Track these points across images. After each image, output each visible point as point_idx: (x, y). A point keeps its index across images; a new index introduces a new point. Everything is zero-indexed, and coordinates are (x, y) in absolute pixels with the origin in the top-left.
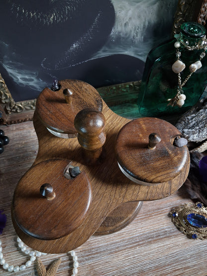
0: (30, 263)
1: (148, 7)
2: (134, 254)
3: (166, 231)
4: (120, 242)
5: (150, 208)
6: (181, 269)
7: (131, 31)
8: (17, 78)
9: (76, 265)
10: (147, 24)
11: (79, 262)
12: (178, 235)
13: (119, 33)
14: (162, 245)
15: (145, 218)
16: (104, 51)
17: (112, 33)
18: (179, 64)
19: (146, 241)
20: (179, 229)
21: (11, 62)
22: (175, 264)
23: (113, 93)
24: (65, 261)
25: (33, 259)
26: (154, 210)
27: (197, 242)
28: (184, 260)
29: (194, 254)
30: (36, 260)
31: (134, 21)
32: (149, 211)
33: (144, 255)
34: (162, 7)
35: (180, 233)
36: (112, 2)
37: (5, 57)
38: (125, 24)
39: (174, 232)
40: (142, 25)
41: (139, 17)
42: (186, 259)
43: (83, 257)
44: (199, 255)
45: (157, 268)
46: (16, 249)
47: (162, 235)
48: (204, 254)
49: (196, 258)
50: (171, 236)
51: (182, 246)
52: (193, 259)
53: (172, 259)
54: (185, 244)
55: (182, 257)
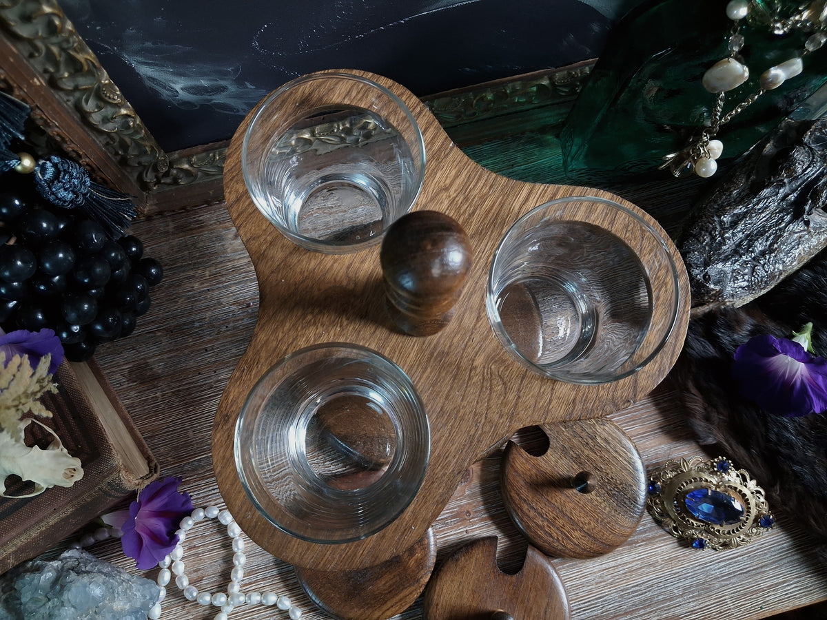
8: (171, 89)
12: (654, 538)
14: (613, 564)
20: (659, 523)
22: (642, 612)
23: (487, 110)
27: (706, 555)
28: (666, 600)
29: (691, 586)
35: (661, 532)
37: (131, 31)
39: (645, 532)
42: (671, 599)
44: (704, 588)
48: (718, 585)
49: (696, 596)
50: (638, 543)
51: (663, 567)
52: (690, 598)
53: (636, 598)
54: (671, 559)
55: (661, 594)
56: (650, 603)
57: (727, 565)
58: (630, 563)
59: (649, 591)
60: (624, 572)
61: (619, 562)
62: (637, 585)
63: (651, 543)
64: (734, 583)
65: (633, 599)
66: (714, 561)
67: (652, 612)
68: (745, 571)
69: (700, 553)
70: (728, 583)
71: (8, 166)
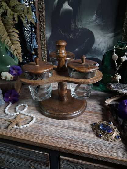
0: (15, 114)
1: (109, 39)
2: (62, 130)
3: (85, 129)
4: (59, 124)
6: (84, 146)
9: (33, 122)
10: (108, 46)
11: (35, 122)
12: (91, 133)
13: (96, 47)
14: (79, 133)
15: (77, 121)
16: (89, 55)
18: (115, 55)
19: (72, 129)
20: (93, 131)
21: (52, 50)
24: (29, 120)
25: (18, 113)
26: (84, 120)
28: (88, 143)
30: (18, 115)
31: (102, 44)
32: (81, 120)
33: (67, 133)
34: (115, 40)
35: (93, 133)
38: (99, 44)
40: (106, 46)
41: (105, 42)
43: (38, 122)
45: (70, 140)
46: (14, 109)
47: (82, 130)
49: (96, 146)
50: (87, 132)
51: (90, 138)
52: (94, 145)
53: (81, 140)
54: (93, 137)
56: (84, 142)
57: (106, 144)
58: (84, 134)
59: (85, 140)
62: (83, 138)
66: (103, 142)
67: (83, 144)
68: (110, 147)
69: (100, 139)
70: (105, 147)
71: (32, 52)
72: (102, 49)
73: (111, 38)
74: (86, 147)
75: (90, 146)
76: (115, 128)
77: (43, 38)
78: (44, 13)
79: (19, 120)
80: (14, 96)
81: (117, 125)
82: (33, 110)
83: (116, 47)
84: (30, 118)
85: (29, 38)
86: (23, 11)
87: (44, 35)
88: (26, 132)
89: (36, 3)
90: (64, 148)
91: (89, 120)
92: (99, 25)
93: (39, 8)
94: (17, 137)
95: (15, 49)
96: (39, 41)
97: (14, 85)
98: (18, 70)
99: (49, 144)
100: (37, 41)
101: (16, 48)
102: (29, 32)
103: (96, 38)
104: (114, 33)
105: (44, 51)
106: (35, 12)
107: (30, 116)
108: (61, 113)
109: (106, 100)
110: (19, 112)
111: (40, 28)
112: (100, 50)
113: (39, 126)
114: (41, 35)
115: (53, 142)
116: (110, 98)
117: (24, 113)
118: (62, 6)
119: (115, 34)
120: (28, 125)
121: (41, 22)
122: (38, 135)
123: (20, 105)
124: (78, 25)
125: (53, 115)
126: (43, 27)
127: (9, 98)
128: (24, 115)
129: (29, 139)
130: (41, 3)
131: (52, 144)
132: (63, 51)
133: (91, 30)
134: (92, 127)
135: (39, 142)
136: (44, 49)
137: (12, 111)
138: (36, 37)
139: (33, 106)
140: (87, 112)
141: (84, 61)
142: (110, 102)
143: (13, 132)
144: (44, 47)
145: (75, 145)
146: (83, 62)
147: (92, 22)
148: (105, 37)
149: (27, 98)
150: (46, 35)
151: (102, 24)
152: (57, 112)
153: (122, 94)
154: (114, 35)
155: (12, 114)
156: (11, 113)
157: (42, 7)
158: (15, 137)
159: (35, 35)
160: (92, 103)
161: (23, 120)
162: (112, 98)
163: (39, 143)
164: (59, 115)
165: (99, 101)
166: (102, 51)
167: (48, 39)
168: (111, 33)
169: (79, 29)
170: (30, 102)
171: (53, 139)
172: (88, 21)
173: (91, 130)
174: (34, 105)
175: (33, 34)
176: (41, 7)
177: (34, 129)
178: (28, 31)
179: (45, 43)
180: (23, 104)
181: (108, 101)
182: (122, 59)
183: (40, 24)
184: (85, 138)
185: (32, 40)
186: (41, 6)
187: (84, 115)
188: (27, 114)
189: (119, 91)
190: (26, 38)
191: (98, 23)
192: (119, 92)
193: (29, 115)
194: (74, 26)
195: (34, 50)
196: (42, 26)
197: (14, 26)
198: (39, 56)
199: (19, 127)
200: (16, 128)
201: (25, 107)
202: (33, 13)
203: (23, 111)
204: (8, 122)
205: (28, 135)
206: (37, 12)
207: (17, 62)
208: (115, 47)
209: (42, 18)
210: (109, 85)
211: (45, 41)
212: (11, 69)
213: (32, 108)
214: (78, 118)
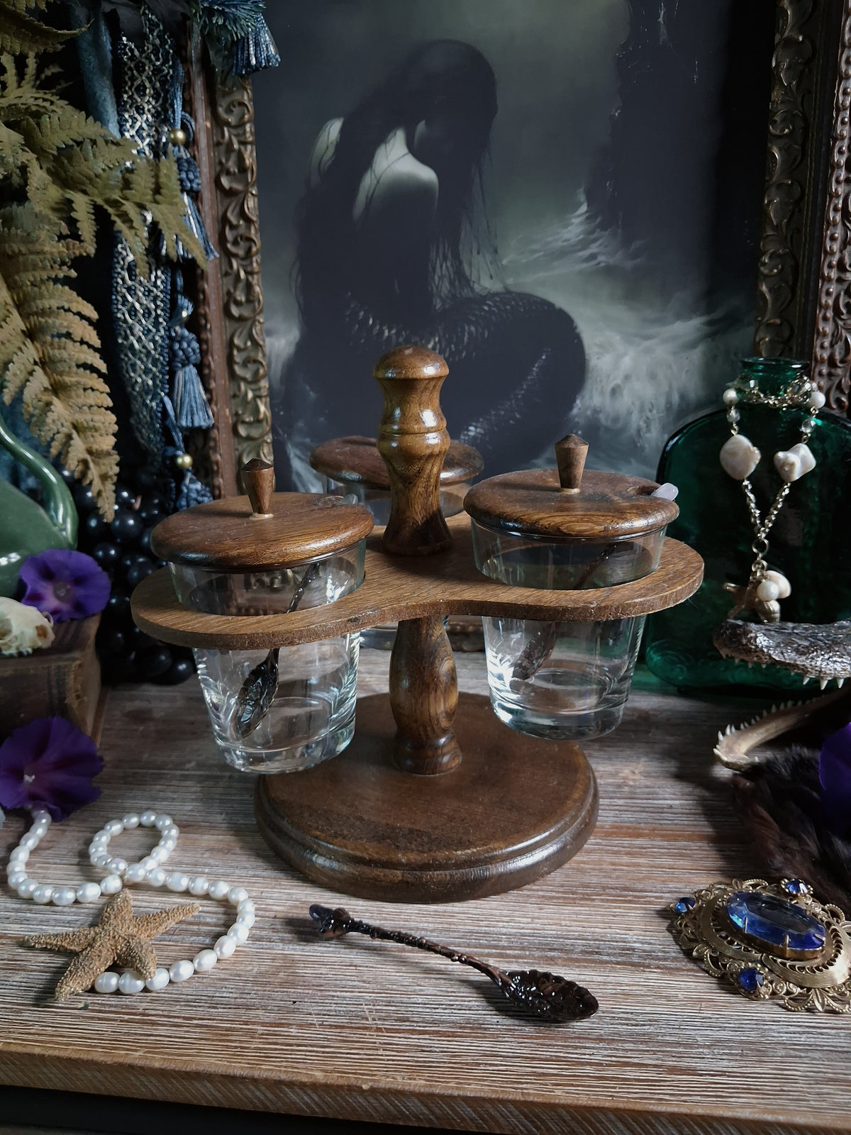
1: (675, 353)
3: (633, 949)
4: (432, 931)
5: (595, 880)
6: (655, 1066)
7: (630, 413)
9: (240, 933)
10: (676, 398)
11: (253, 938)
12: (678, 969)
13: (596, 411)
14: (600, 979)
15: (558, 898)
17: (575, 411)
18: (739, 442)
19: (537, 954)
20: (688, 953)
22: (630, 1046)
24: (207, 924)
26: (604, 888)
27: (763, 1011)
28: (679, 1044)
32: (587, 886)
34: (715, 357)
35: (691, 966)
36: (578, 331)
39: (665, 959)
41: (652, 376)
42: (686, 1045)
44: (760, 1052)
47: (608, 955)
48: (783, 1053)
49: (737, 1055)
50: (648, 967)
51: (685, 1005)
52: (724, 1054)
53: (624, 1027)
54: (700, 1000)
55: (671, 1035)
56: (647, 1039)
57: (804, 1033)
58: (629, 985)
59: (650, 1025)
60: (614, 992)
61: (609, 979)
62: (632, 1013)
63: (671, 974)
64: (815, 1059)
65: (619, 1026)
66: (779, 1021)
67: (648, 1051)
68: (840, 1049)
69: (754, 1005)
70: (803, 1055)
71: (175, 457)
72: (635, 417)
73: (692, 345)
74: (673, 1070)
75: (700, 1065)
76: (834, 914)
77: (245, 364)
78: (251, 203)
79: (133, 930)
80: (66, 763)
81: (843, 896)
82: (220, 850)
83: (739, 391)
84: (210, 907)
85: (155, 362)
86: (127, 184)
87: (256, 344)
88: (200, 1012)
89: (203, 141)
90: (514, 1102)
91: (640, 886)
92: (609, 271)
93: (222, 170)
94: (137, 1057)
95: (75, 427)
96: (220, 382)
97: (61, 684)
98: (80, 580)
99: (400, 1081)
100: (205, 380)
101: (82, 418)
102: (156, 324)
103: (596, 349)
104: (704, 319)
105: (257, 450)
106: (195, 196)
107: (207, 896)
108: (441, 855)
109: (716, 742)
110: (121, 877)
111: (230, 298)
112: (623, 430)
113: (290, 963)
114: (231, 345)
115: (426, 1066)
116: (738, 728)
117: (161, 878)
118: (366, 162)
119: (710, 323)
120: (208, 960)
121: (236, 256)
122: (300, 1026)
123: (116, 828)
124: (473, 279)
125: (378, 872)
126: (249, 287)
127: (29, 779)
128: (164, 890)
129: (238, 1068)
130: (230, 143)
131: (419, 1084)
132: (429, 418)
133: (560, 301)
134: (669, 929)
135: (319, 1076)
136: (255, 433)
137: (63, 870)
138: (204, 353)
139: (212, 828)
140: (608, 835)
141: (580, 470)
142: (747, 754)
143: (103, 1026)
144: (258, 421)
145: (588, 1070)
146: (568, 482)
147: (563, 253)
148: (647, 343)
149: (157, 778)
150: (268, 340)
151: (629, 264)
152: (406, 849)
153: (824, 685)
154: (706, 329)
155: (70, 896)
156: (57, 888)
157: (243, 169)
158: (121, 1065)
159: (195, 345)
160: (626, 772)
161: (162, 929)
162: (752, 727)
163: (315, 1086)
164: (426, 867)
165: (667, 755)
166: (639, 431)
167: (277, 368)
168: (690, 319)
169: (483, 299)
170: (184, 800)
171: (415, 1040)
172: (535, 247)
173: (674, 950)
174: (220, 818)
175: (183, 338)
176: (234, 169)
177: (255, 983)
178: (147, 313)
179: (264, 392)
180: (134, 820)
181: (730, 750)
182: (785, 463)
183: (227, 274)
184: (648, 1009)
185: (172, 374)
186: (233, 157)
187: (595, 857)
188: (183, 882)
189: (807, 663)
190: (134, 365)
191: (601, 258)
192: (802, 676)
193: (201, 885)
194: (452, 283)
195: (186, 440)
196: (241, 285)
197: (73, 274)
198: (219, 481)
199: (140, 984)
200: (118, 992)
201: (153, 836)
202: (186, 198)
203: (151, 863)
204: (44, 958)
205: (222, 1035)
206: (207, 194)
207: (69, 526)
208: (731, 394)
209: (242, 230)
210: (734, 635)
211: (264, 384)
212: (30, 578)
213: (208, 839)
214: (557, 876)
